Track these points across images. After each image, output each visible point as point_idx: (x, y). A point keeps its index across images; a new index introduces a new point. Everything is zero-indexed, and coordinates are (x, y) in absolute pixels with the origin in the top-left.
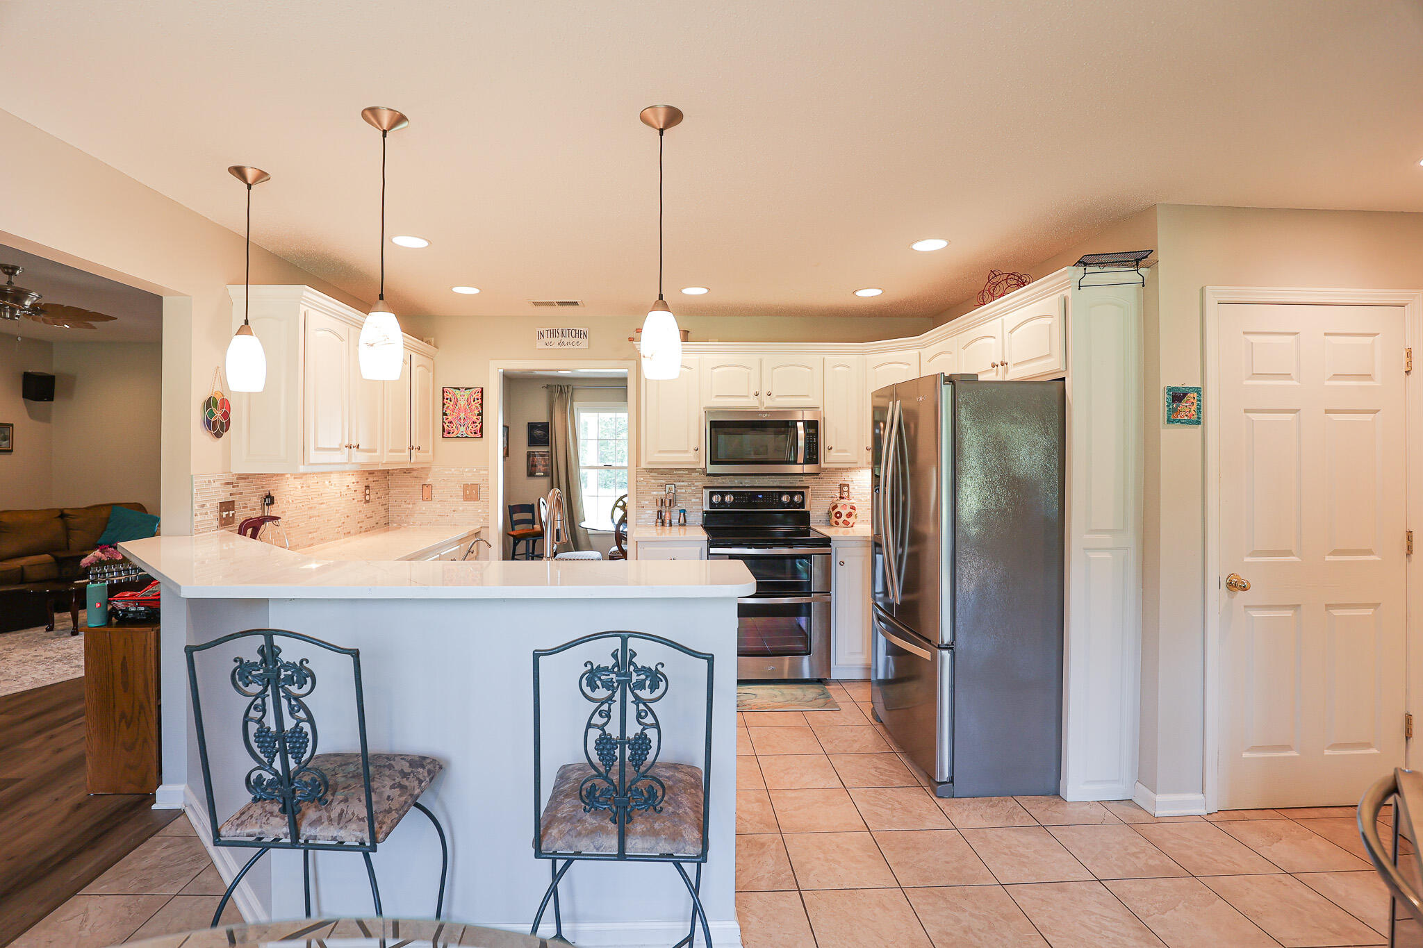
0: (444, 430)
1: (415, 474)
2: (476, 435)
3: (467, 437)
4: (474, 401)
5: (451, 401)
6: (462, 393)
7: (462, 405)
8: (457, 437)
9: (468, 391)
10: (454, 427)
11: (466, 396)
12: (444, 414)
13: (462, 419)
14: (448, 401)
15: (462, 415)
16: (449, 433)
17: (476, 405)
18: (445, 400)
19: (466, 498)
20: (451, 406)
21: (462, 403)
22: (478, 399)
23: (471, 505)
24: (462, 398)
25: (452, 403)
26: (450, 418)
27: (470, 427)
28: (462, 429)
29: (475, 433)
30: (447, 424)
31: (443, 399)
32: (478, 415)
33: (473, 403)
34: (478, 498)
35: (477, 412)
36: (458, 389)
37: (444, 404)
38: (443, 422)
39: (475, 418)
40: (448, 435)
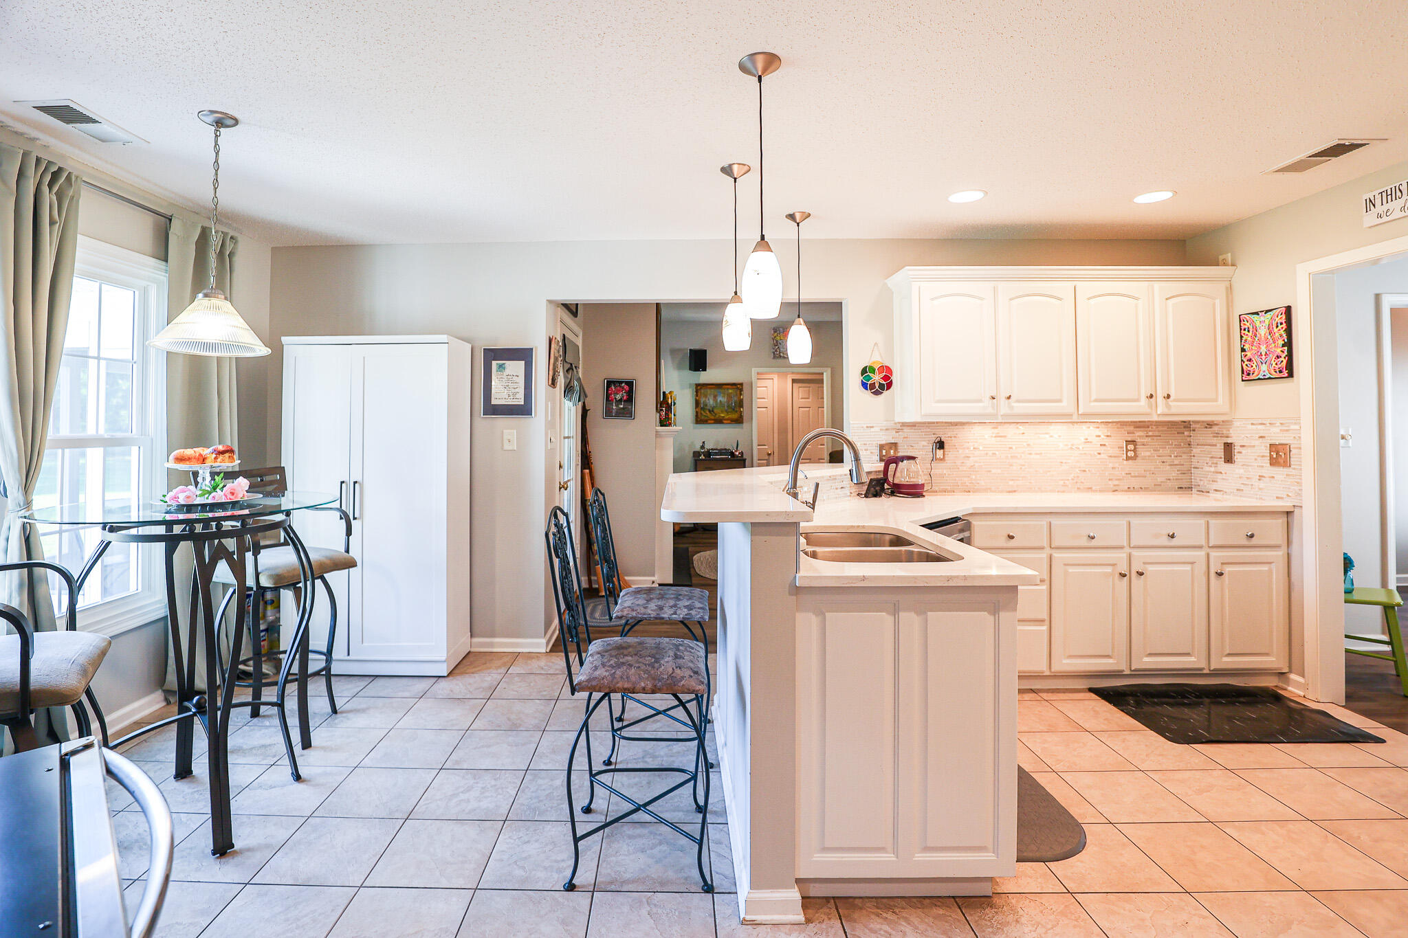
0: (1243, 373)
1: (1215, 428)
2: (1281, 375)
3: (1270, 378)
4: (1277, 327)
5: (1249, 331)
6: (1262, 319)
7: (1263, 335)
8: (1259, 379)
9: (1269, 315)
10: (1254, 367)
11: (1267, 322)
12: (1243, 350)
13: (1263, 354)
14: (1246, 332)
15: (1263, 349)
16: (1249, 374)
17: (1280, 332)
18: (1243, 331)
19: (1274, 462)
20: (1249, 339)
21: (1263, 332)
22: (1281, 324)
23: (1279, 472)
24: (1262, 323)
25: (1250, 334)
26: (1249, 354)
27: (1274, 365)
28: (1264, 367)
29: (1281, 372)
30: (1246, 363)
31: (1241, 329)
32: (1283, 346)
33: (1276, 330)
34: (1287, 464)
35: (1281, 342)
36: (1257, 313)
37: (1241, 337)
38: (1242, 360)
39: (1279, 350)
40: (1248, 378)
